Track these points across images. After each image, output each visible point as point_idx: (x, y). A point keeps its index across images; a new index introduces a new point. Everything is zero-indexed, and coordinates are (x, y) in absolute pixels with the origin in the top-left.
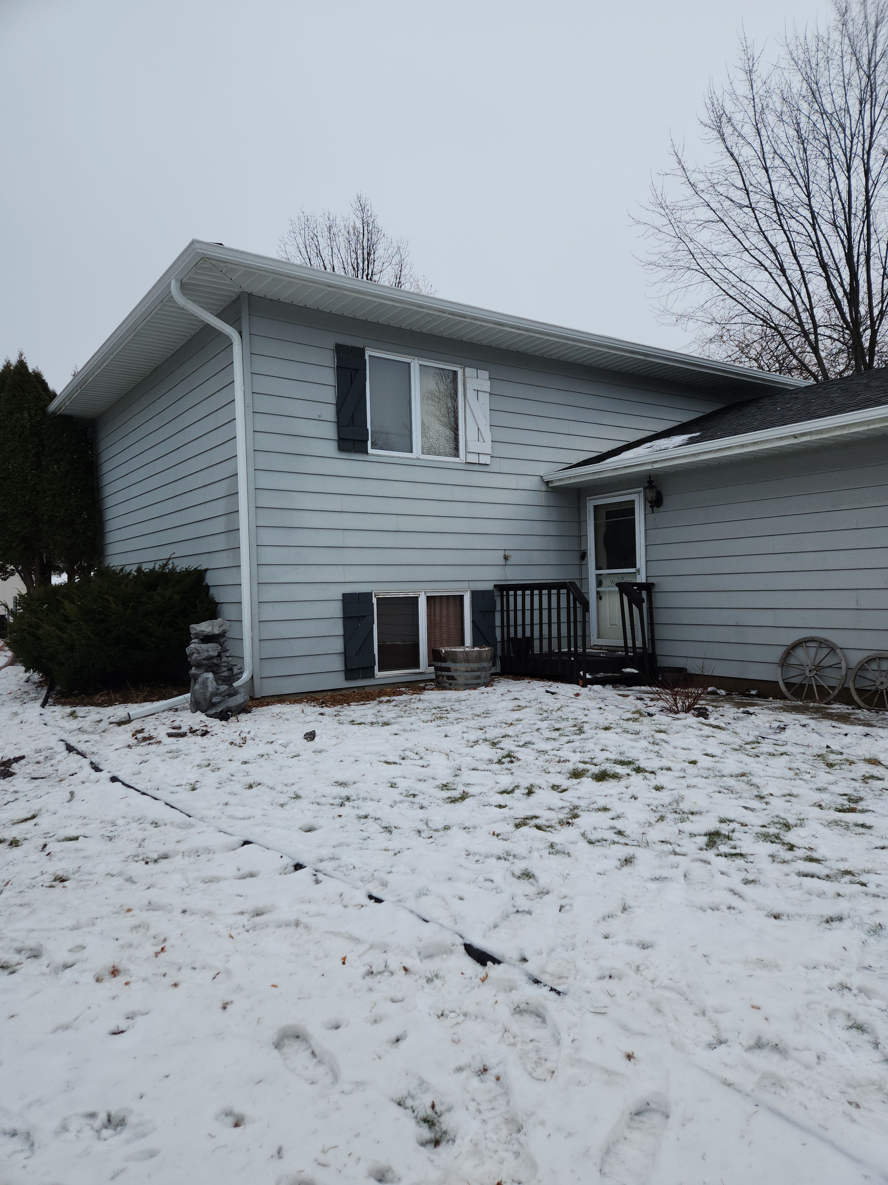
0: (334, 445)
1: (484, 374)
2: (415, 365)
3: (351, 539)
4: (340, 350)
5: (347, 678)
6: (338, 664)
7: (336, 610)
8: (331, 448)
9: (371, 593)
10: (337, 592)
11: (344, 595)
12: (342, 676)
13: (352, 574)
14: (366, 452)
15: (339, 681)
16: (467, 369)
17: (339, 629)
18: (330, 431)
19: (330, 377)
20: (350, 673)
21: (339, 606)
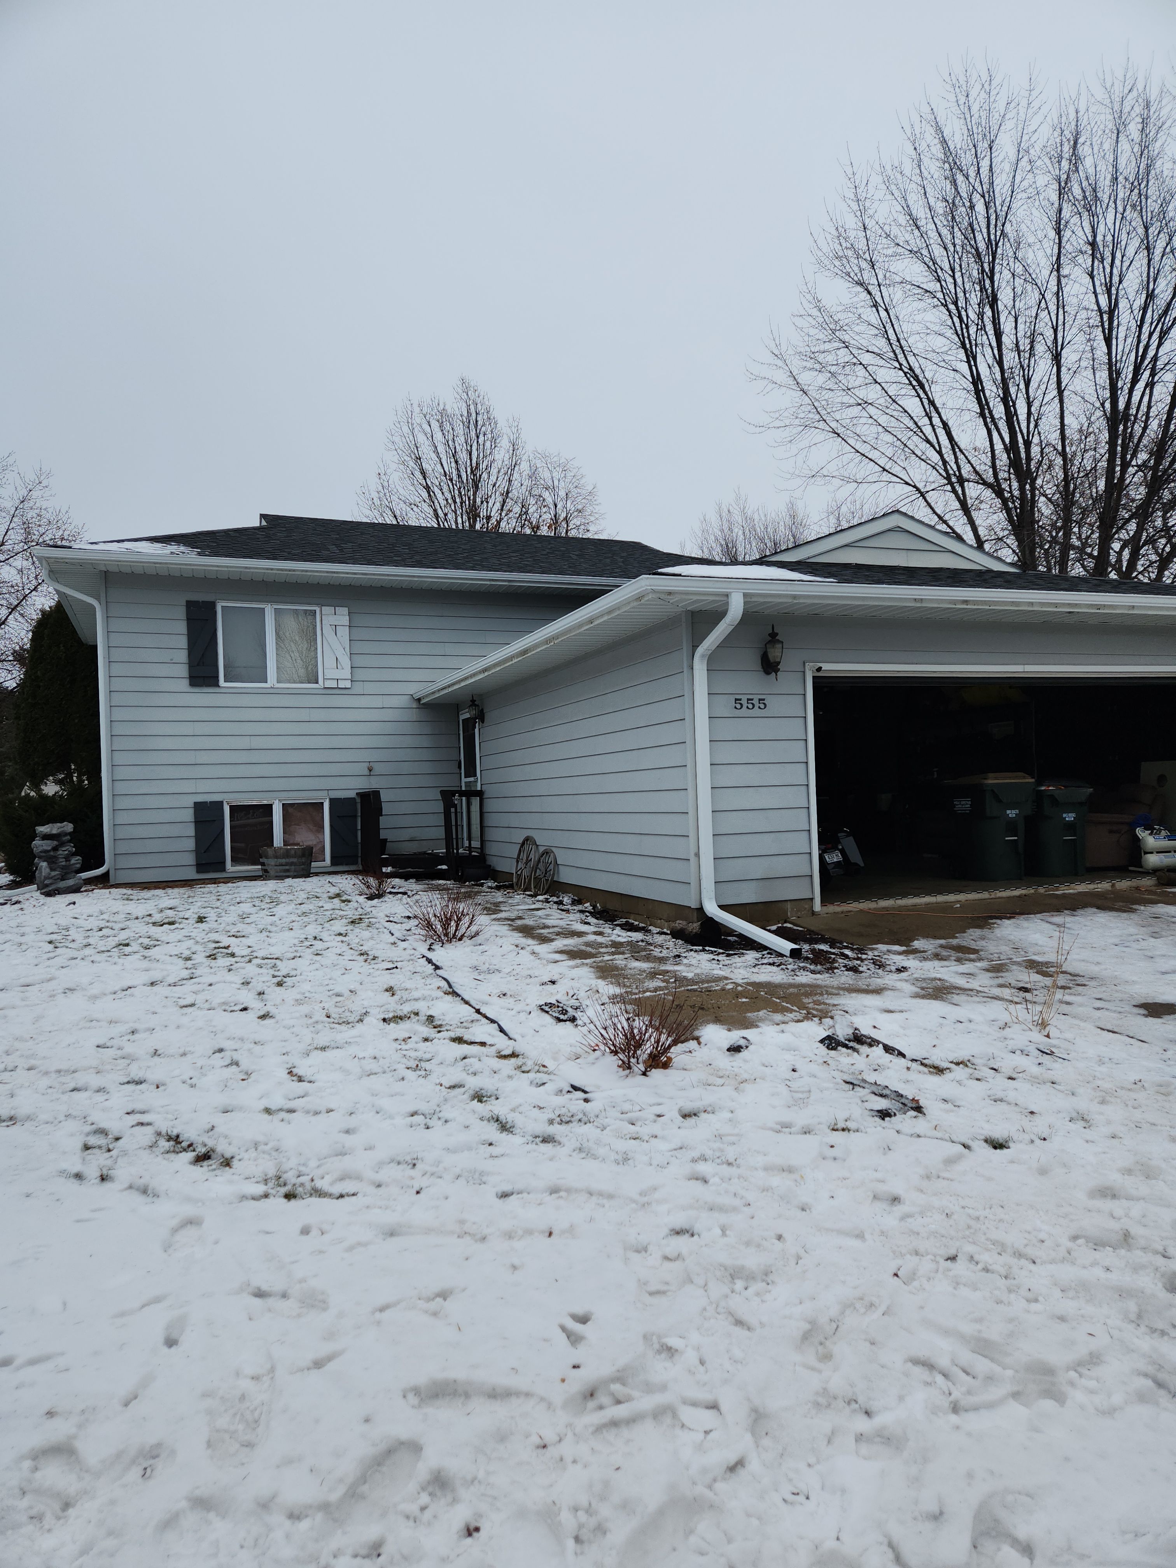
0: (186, 682)
1: (345, 610)
2: (269, 611)
3: (203, 758)
4: (191, 606)
5: (198, 872)
6: (190, 859)
7: (189, 815)
8: (184, 684)
9: (222, 802)
10: (190, 801)
11: (195, 803)
12: (194, 869)
13: (203, 786)
14: (218, 686)
15: (192, 874)
16: (323, 608)
17: (191, 830)
18: (183, 671)
19: (182, 627)
20: (201, 867)
21: (191, 812)
